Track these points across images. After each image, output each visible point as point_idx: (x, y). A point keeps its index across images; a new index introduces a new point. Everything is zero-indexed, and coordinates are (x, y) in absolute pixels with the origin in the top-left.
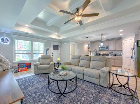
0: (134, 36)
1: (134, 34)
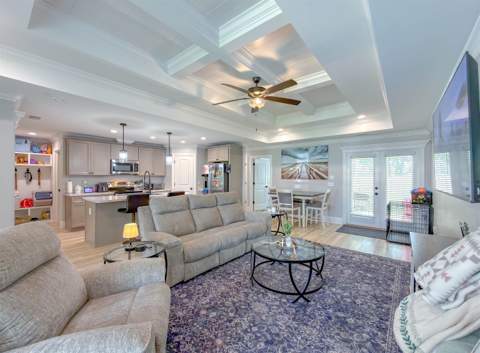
0: (196, 151)
1: (196, 146)
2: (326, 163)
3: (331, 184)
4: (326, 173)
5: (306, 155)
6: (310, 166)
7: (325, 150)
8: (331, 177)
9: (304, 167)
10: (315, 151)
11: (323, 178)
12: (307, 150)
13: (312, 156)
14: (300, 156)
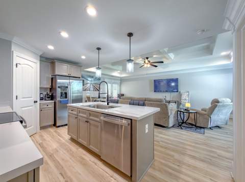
4: (99, 88)
5: (93, 79)
6: (94, 85)
7: (99, 79)
8: (101, 90)
9: (91, 85)
11: (98, 90)
12: (93, 77)
13: (94, 80)
14: (90, 79)
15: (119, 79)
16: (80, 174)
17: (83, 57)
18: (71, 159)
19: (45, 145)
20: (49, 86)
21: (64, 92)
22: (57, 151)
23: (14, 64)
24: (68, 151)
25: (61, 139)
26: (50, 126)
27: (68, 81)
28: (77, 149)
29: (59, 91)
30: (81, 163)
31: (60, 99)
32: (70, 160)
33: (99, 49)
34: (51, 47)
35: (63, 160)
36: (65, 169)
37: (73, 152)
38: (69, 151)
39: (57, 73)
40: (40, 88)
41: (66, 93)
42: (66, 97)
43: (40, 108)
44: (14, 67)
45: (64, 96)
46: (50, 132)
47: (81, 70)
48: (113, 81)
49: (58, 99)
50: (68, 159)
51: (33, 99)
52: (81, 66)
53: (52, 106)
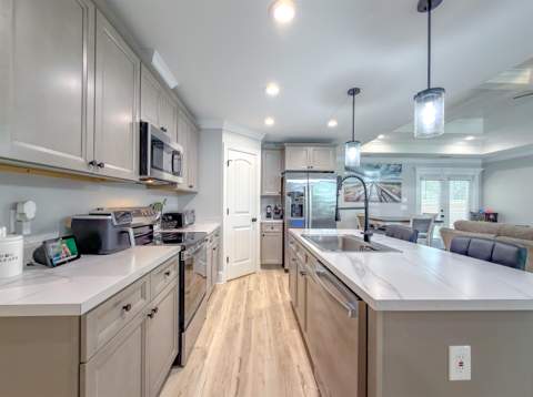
2: (399, 184)
3: (404, 207)
4: (399, 195)
5: (377, 172)
6: (382, 186)
7: (398, 170)
8: (404, 200)
9: (374, 188)
10: (387, 169)
11: (395, 201)
12: (377, 167)
13: (383, 174)
14: (369, 173)
15: (480, 162)
16: (264, 383)
17: (332, 124)
18: (270, 341)
19: (253, 298)
20: (277, 193)
21: (297, 204)
22: (261, 315)
23: (226, 161)
24: (274, 324)
25: (280, 296)
26: (275, 266)
27: (306, 181)
28: (291, 328)
29: (289, 201)
30: (280, 360)
31: (290, 218)
32: (267, 344)
33: (354, 92)
34: (270, 122)
35: (259, 336)
36: (251, 355)
37: (280, 331)
38: (277, 324)
39: (287, 168)
40: (262, 197)
41: (301, 206)
42: (302, 215)
43: (262, 231)
44: (225, 165)
45: (298, 211)
46: (272, 276)
47: (335, 155)
48: (448, 171)
49: (288, 217)
50: (267, 338)
51: (251, 216)
52: (335, 146)
53: (278, 229)
